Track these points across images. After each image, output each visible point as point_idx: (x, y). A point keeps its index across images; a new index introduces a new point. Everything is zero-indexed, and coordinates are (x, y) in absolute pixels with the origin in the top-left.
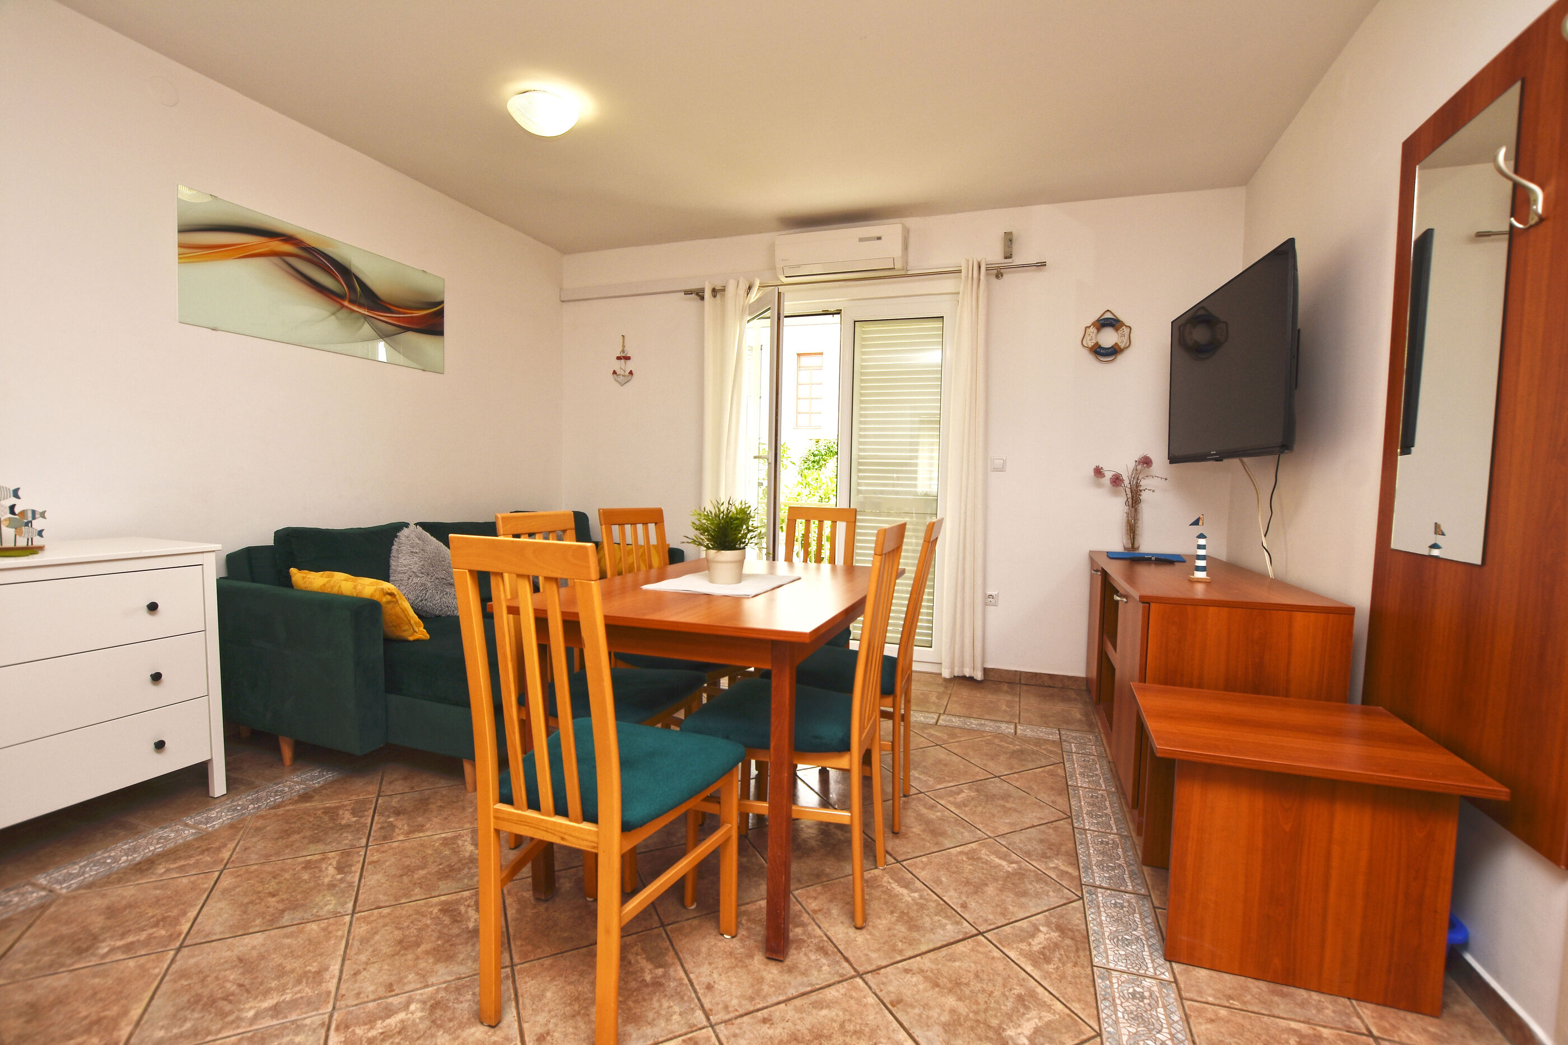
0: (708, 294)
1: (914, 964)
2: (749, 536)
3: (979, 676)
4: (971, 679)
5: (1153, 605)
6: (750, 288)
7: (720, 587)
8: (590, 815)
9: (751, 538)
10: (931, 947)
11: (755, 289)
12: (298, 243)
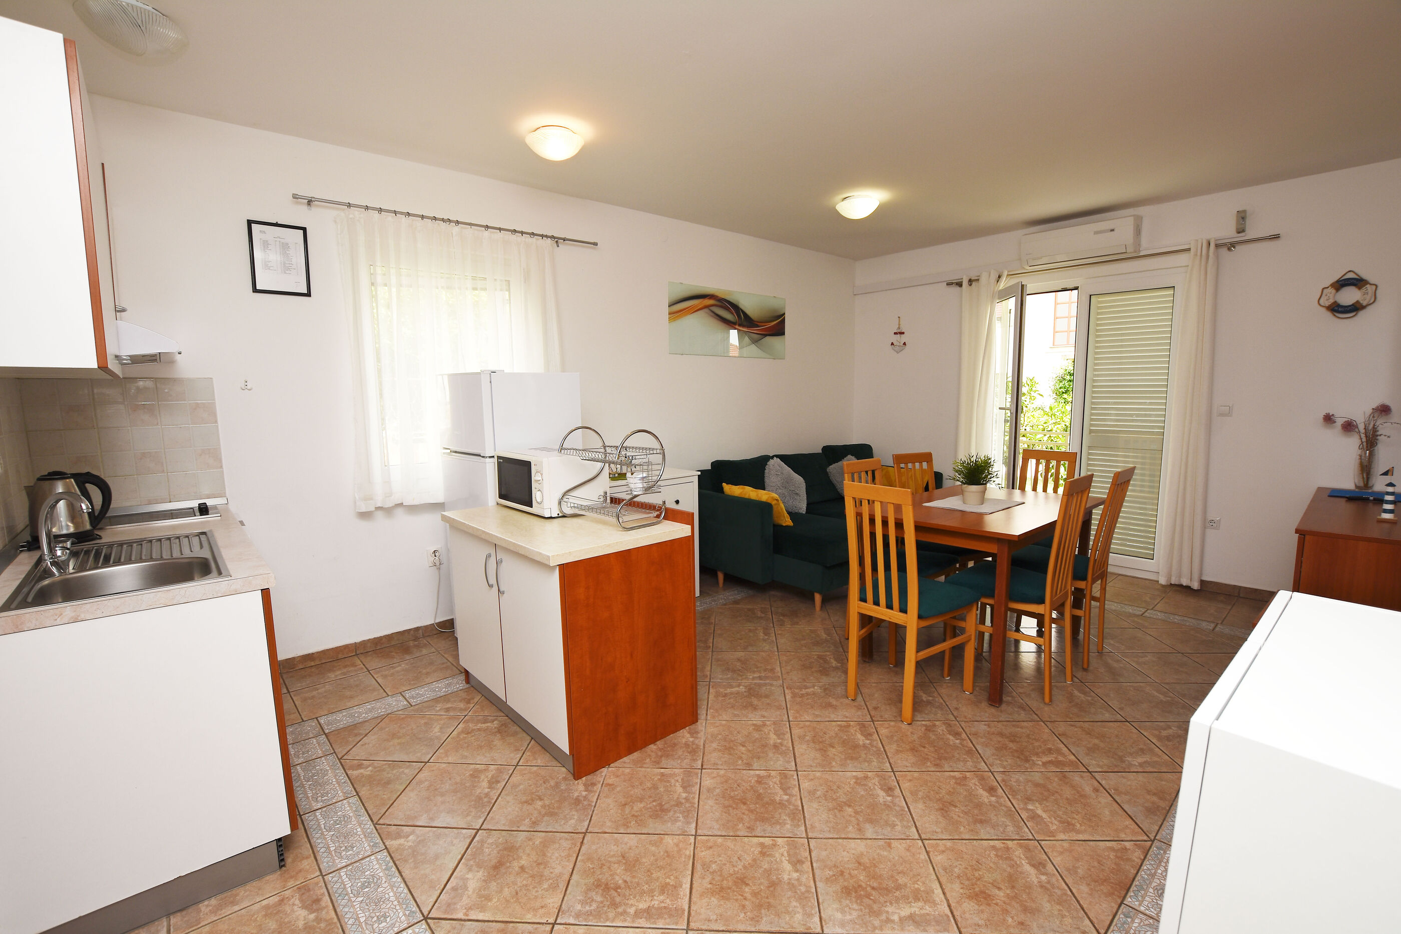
0: (965, 283)
1: (1078, 724)
2: (989, 477)
3: (1196, 585)
4: (1188, 588)
5: (1307, 537)
6: (999, 277)
7: (971, 506)
8: (904, 610)
9: (991, 478)
10: (1092, 720)
11: (1004, 279)
12: (716, 297)
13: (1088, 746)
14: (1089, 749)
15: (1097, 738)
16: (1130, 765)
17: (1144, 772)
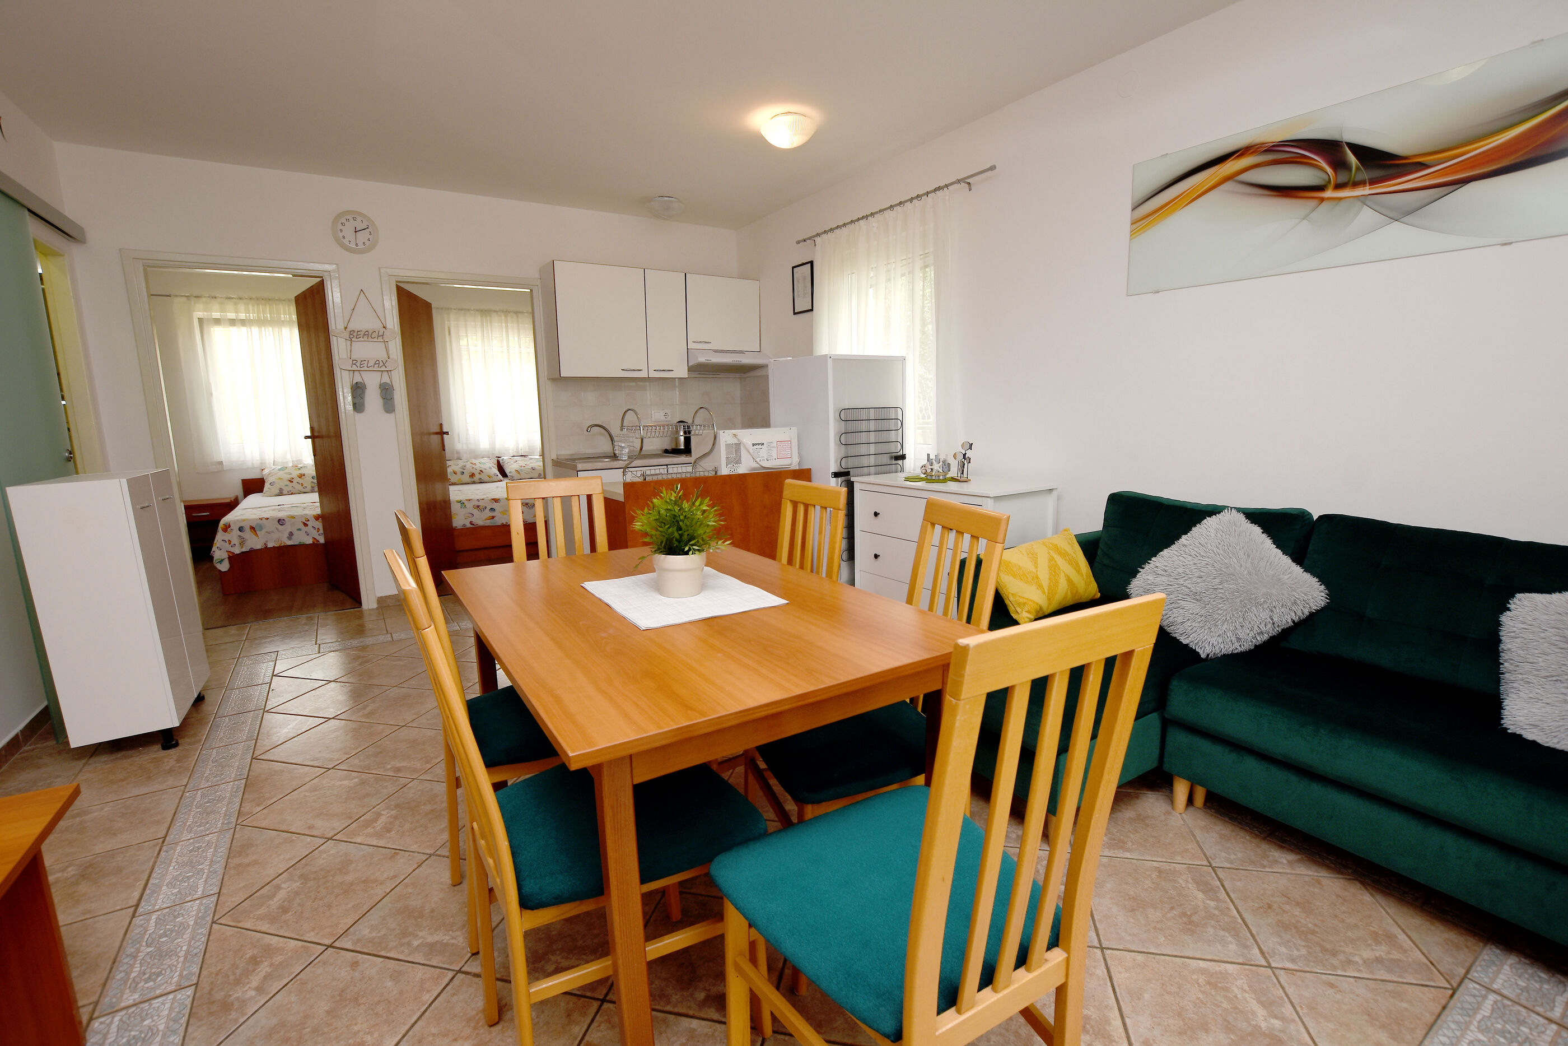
12: (1259, 148)
13: (354, 865)
14: (350, 862)
15: (352, 884)
16: (290, 879)
17: (271, 882)
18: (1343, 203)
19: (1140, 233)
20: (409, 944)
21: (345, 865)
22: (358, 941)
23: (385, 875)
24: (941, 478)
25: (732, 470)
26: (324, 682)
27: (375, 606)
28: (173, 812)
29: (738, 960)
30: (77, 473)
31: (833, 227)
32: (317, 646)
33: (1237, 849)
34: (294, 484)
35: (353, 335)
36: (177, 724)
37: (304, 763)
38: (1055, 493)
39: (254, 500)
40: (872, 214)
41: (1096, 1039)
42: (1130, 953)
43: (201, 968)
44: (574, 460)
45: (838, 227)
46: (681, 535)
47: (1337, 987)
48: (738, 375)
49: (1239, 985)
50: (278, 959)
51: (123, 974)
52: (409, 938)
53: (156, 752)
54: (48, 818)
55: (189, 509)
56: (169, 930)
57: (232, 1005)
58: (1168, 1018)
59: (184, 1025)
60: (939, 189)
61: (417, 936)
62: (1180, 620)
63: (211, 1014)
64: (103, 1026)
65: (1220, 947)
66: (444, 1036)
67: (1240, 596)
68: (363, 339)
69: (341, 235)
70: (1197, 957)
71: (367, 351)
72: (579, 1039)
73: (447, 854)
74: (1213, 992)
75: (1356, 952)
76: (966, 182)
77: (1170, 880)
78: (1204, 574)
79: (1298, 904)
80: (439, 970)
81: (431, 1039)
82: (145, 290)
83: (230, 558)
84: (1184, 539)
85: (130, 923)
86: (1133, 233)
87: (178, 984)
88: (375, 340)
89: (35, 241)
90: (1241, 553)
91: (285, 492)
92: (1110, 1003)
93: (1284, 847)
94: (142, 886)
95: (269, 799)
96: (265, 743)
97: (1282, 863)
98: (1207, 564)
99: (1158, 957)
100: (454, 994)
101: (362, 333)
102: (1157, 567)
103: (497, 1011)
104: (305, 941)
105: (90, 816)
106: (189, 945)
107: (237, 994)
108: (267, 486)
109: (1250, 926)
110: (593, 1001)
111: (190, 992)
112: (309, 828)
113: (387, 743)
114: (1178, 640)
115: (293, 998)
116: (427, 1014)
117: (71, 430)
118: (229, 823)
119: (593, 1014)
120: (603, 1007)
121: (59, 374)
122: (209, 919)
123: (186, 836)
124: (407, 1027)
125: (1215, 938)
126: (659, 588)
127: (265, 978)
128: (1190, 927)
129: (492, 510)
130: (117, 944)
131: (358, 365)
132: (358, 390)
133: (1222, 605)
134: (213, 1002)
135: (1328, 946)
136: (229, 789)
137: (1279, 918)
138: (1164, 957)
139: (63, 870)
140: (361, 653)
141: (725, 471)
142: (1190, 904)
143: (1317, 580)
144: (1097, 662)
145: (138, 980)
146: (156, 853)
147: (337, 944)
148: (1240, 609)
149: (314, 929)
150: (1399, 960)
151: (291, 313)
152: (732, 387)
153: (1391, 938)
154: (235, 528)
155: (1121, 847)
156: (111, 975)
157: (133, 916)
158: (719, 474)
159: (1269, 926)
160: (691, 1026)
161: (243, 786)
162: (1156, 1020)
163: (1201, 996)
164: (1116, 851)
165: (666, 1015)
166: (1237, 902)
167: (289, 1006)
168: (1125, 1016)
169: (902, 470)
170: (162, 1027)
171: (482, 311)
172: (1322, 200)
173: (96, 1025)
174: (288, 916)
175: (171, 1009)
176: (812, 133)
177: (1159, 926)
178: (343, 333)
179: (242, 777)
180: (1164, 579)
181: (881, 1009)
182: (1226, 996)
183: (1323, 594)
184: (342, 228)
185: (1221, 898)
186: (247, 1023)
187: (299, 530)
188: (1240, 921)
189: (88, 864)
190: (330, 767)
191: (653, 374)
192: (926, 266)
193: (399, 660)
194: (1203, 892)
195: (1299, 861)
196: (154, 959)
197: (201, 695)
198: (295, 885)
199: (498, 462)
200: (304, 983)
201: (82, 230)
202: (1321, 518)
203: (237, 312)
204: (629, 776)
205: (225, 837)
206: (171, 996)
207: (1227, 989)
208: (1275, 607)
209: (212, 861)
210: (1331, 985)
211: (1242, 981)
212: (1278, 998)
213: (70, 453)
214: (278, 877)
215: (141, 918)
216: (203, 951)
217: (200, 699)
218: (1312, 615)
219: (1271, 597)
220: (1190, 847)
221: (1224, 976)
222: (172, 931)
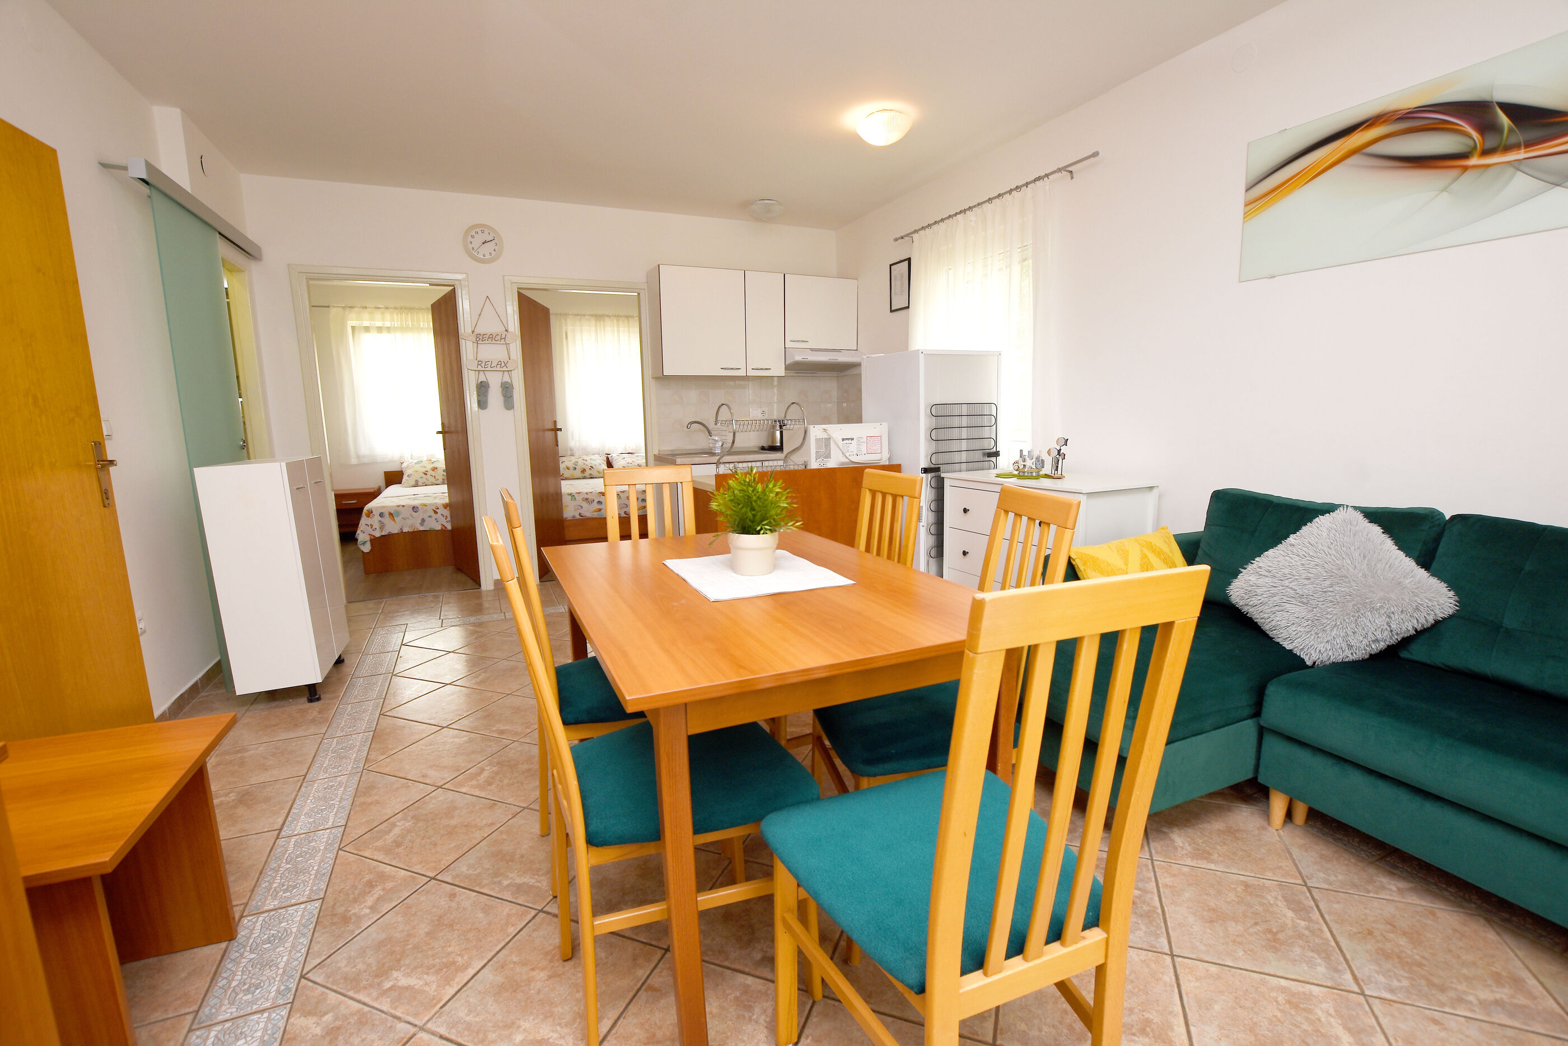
12: (1392, 116)
13: (458, 811)
14: (455, 808)
15: (455, 827)
16: (404, 819)
17: (388, 819)
18: (1491, 172)
19: (1253, 215)
20: (500, 882)
21: (450, 811)
22: (457, 876)
23: (484, 822)
24: (1034, 474)
25: (822, 464)
26: (444, 653)
27: (492, 587)
28: (313, 755)
29: (786, 915)
30: (249, 458)
31: (930, 223)
32: (441, 620)
33: (1339, 871)
34: (428, 476)
35: (480, 338)
36: (320, 680)
37: (423, 721)
38: (1155, 491)
39: (394, 490)
40: (970, 208)
41: (1155, 1042)
42: (1203, 964)
43: (327, 885)
44: (674, 455)
45: (936, 223)
46: (754, 516)
47: (1442, 1024)
48: (835, 374)
49: (1325, 1008)
50: (389, 885)
51: (267, 884)
52: (501, 878)
53: (303, 704)
54: (212, 738)
55: (339, 497)
56: (304, 852)
57: (351, 918)
58: (1238, 1032)
59: (312, 930)
60: (1039, 179)
61: (508, 876)
62: (1284, 623)
63: (333, 924)
64: (250, 923)
65: (1306, 968)
66: (523, 965)
67: (1353, 601)
68: (487, 342)
69: (471, 246)
70: (1278, 974)
71: (492, 352)
72: (642, 981)
73: (538, 808)
74: (1293, 1012)
75: (1471, 991)
76: (1067, 170)
77: (1257, 896)
78: (1312, 575)
79: (1404, 934)
80: (524, 908)
81: (512, 966)
82: (307, 302)
83: (371, 540)
84: (1292, 539)
85: (274, 843)
86: (1246, 215)
87: (309, 897)
88: (498, 342)
89: (223, 259)
90: (1356, 554)
91: (420, 484)
92: (1176, 1009)
93: (1395, 874)
94: (285, 814)
95: (392, 749)
96: (392, 702)
97: (1390, 890)
98: (1317, 565)
99: (1235, 970)
100: (535, 930)
101: (487, 336)
102: (1260, 567)
103: (570, 947)
104: (413, 872)
105: (248, 753)
106: (319, 865)
107: (355, 910)
108: (405, 477)
109: (1345, 951)
110: (657, 949)
111: (317, 904)
112: (423, 776)
113: (494, 708)
114: (1281, 645)
115: (400, 919)
116: (510, 944)
117: (247, 423)
118: (358, 767)
119: (656, 961)
120: (666, 956)
121: (238, 377)
122: (336, 846)
123: (322, 776)
124: (492, 954)
125: (1302, 959)
126: (733, 567)
127: (378, 899)
128: (1273, 944)
129: (599, 502)
130: (264, 860)
131: (483, 366)
132: (483, 388)
133: (1331, 609)
134: (336, 914)
135: (1436, 981)
136: (359, 740)
137: (1380, 945)
138: (1240, 971)
139: (227, 795)
140: (478, 629)
141: (814, 465)
142: (1277, 922)
143: (1446, 585)
144: (1131, 629)
145: (278, 889)
146: (298, 787)
147: (438, 877)
148: (1352, 614)
149: (420, 863)
150: (1524, 1006)
151: (426, 321)
152: (830, 386)
153: (1517, 983)
154: (376, 513)
155: (1206, 858)
156: (258, 884)
157: (277, 838)
158: (808, 467)
159: (1367, 952)
160: (746, 982)
161: (371, 737)
162: (1225, 1032)
163: (1279, 1014)
164: (1199, 862)
165: (724, 970)
166: (1332, 925)
167: (396, 925)
168: (1190, 1024)
169: (996, 467)
170: (294, 930)
171: (596, 316)
172: (1466, 168)
173: (245, 921)
174: (400, 850)
175: (302, 916)
176: (908, 129)
177: (1239, 939)
178: (470, 336)
179: (370, 730)
180: (1267, 580)
181: (907, 962)
182: (1308, 1018)
183: (1452, 601)
184: (472, 240)
185: (1314, 918)
186: (361, 935)
187: (430, 517)
188: (1333, 943)
189: (245, 792)
190: (445, 725)
191: (751, 373)
192: (1024, 260)
193: (509, 636)
194: (1293, 910)
195: (1411, 889)
196: (292, 874)
197: (342, 658)
198: (408, 824)
199: (608, 458)
200: (410, 907)
201: (259, 249)
202: (1454, 518)
203: (383, 320)
204: (684, 727)
205: (353, 779)
206: (303, 906)
207: (1310, 1011)
208: (1393, 613)
209: (341, 798)
210: (1436, 1022)
211: (1328, 1005)
212: (1369, 1026)
213: (244, 443)
214: (394, 816)
215: (283, 839)
216: (330, 872)
217: (340, 661)
218: (1437, 623)
219: (1388, 601)
220: (1283, 864)
221: (1308, 997)
222: (306, 853)
